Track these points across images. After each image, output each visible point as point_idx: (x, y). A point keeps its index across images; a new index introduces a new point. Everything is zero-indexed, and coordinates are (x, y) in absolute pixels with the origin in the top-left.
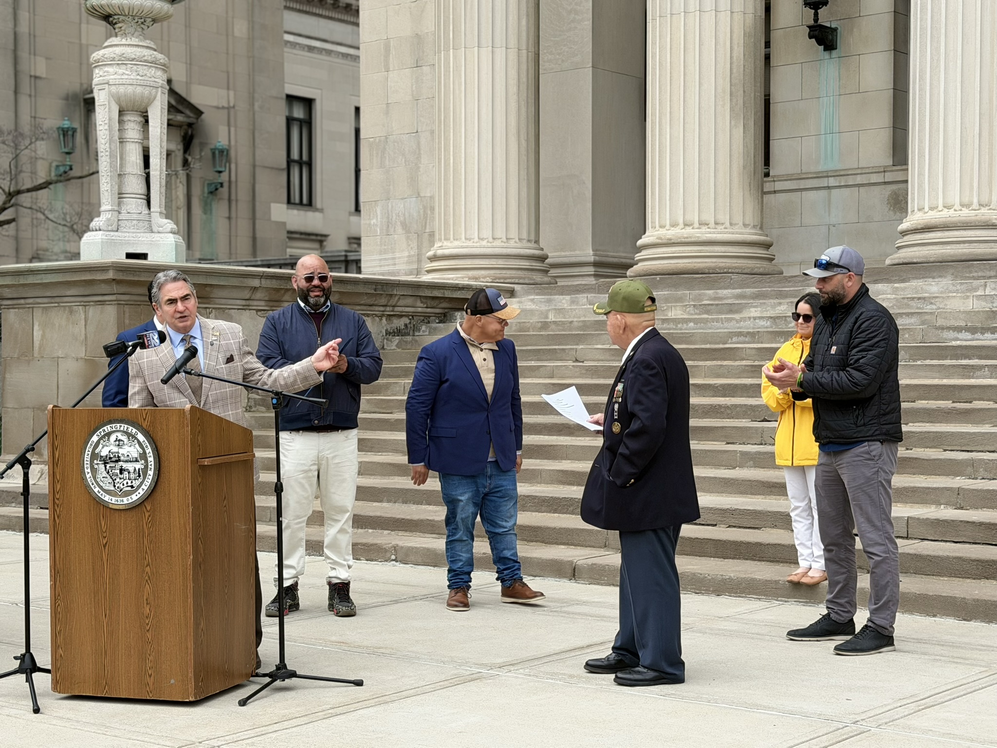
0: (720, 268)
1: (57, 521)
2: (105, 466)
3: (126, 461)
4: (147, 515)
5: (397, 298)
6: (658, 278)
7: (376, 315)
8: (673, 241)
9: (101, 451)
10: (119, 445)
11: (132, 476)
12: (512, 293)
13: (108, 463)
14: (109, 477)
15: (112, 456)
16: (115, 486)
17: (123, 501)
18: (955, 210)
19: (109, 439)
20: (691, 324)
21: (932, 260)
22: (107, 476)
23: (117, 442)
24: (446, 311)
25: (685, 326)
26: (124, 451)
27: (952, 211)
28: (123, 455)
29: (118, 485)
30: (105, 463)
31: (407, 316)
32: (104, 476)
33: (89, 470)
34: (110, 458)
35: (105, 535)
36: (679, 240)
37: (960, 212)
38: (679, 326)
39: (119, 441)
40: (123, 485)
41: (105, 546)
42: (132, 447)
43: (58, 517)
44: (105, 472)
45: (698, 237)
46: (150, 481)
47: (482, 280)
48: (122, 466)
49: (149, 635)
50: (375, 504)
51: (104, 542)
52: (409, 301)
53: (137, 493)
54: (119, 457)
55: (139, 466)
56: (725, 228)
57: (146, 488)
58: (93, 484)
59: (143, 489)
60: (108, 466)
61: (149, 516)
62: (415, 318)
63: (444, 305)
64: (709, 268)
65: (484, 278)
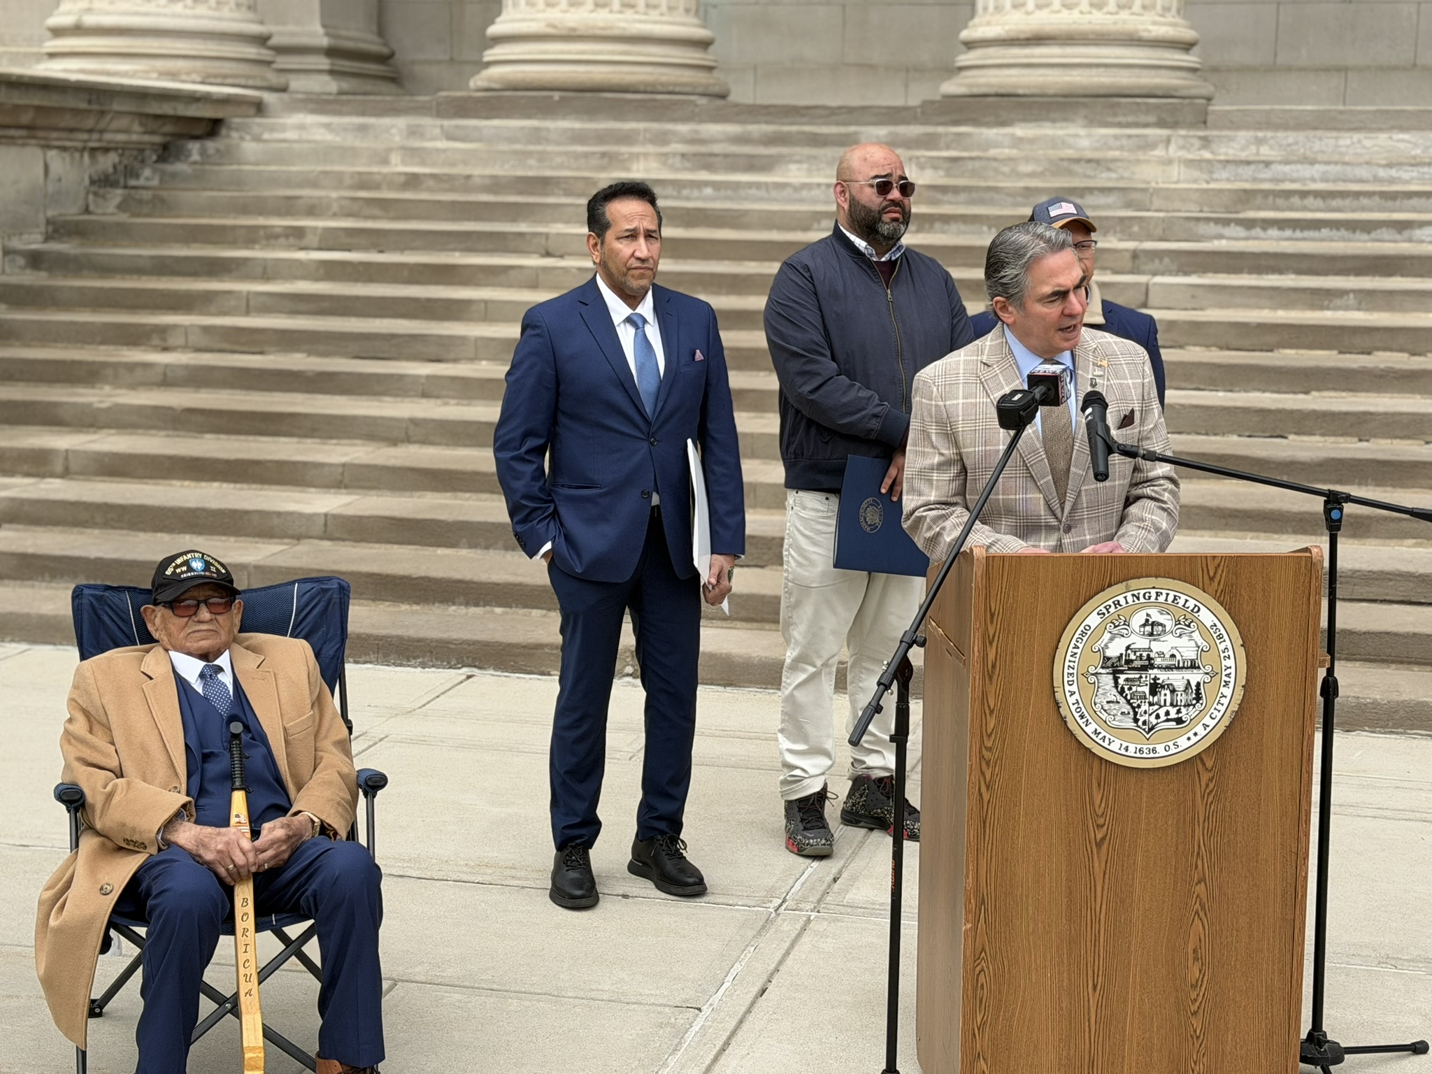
0: (662, 84)
1: (986, 797)
2: (1116, 680)
3: (1169, 668)
4: (1205, 777)
5: (109, 117)
6: (556, 95)
7: (76, 149)
8: (578, 33)
9: (1106, 646)
10: (1151, 634)
11: (1181, 698)
12: (259, 108)
13: (1122, 672)
14: (1122, 700)
15: (1133, 657)
16: (1136, 720)
17: (1154, 750)
18: (1081, 13)
19: (1127, 623)
20: (708, 191)
21: (1051, 92)
22: (1119, 698)
23: (1148, 629)
24: (168, 139)
25: (696, 193)
26: (1163, 646)
27: (1075, 14)
28: (1161, 654)
29: (1146, 717)
30: (1115, 673)
31: (116, 149)
32: (1113, 698)
33: (1074, 688)
34: (1128, 662)
35: (1101, 821)
36: (590, 32)
37: (1088, 16)
38: (685, 192)
39: (1153, 624)
40: (1158, 717)
41: (1099, 845)
42: (1185, 638)
43: (988, 787)
44: (1114, 691)
45: (624, 29)
46: (1223, 709)
47: (184, 77)
48: (1155, 679)
49: (1196, 1023)
50: (441, 551)
51: (1099, 837)
52: (123, 122)
53: (1190, 734)
54: (1149, 658)
55: (1195, 677)
56: (662, 14)
57: (1212, 723)
58: (1082, 717)
59: (1205, 726)
60: (1122, 677)
61: (1211, 780)
62: (127, 153)
63: (169, 128)
64: (647, 84)
65: (188, 73)
